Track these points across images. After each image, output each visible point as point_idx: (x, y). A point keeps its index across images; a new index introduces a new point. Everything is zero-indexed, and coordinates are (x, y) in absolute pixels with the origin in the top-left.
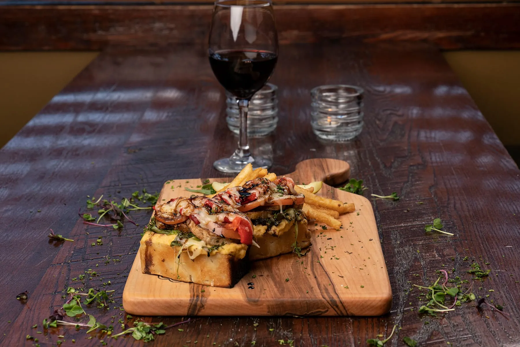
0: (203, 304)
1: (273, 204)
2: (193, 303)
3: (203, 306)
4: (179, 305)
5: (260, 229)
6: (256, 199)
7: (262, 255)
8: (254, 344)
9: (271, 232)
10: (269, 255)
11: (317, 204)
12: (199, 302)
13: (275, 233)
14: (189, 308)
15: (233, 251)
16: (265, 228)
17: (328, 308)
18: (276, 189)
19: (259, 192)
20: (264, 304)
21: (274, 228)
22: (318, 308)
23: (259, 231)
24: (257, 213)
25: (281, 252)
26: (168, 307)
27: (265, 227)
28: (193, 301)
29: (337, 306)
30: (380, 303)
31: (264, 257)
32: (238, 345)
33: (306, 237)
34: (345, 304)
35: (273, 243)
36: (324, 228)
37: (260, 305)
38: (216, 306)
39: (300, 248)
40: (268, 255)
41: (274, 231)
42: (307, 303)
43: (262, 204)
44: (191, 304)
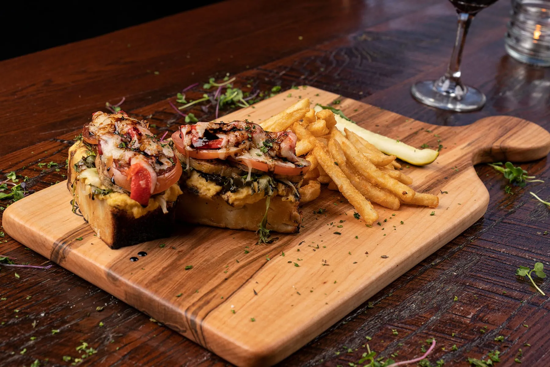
0: (65, 255)
1: (241, 161)
2: (56, 249)
3: (64, 258)
4: (43, 244)
5: (211, 188)
6: (219, 149)
7: (213, 221)
8: (53, 333)
9: (225, 197)
10: (223, 225)
11: (373, 182)
12: (61, 251)
13: (228, 200)
14: (52, 253)
15: (119, 204)
16: (216, 189)
17: (186, 328)
18: (261, 144)
19: (228, 141)
20: (122, 288)
21: (229, 193)
22: (176, 323)
23: (209, 190)
24: (212, 166)
25: (242, 226)
26: (33, 241)
27: (218, 188)
28: (56, 247)
29: (196, 332)
30: (244, 354)
31: (215, 224)
32: (34, 327)
33: (291, 220)
34: (205, 334)
35: (232, 212)
36: (357, 216)
37: (118, 286)
38: (76, 264)
39: (268, 231)
40: (221, 225)
41: (228, 197)
42: (165, 309)
43: (222, 157)
44: (54, 249)
